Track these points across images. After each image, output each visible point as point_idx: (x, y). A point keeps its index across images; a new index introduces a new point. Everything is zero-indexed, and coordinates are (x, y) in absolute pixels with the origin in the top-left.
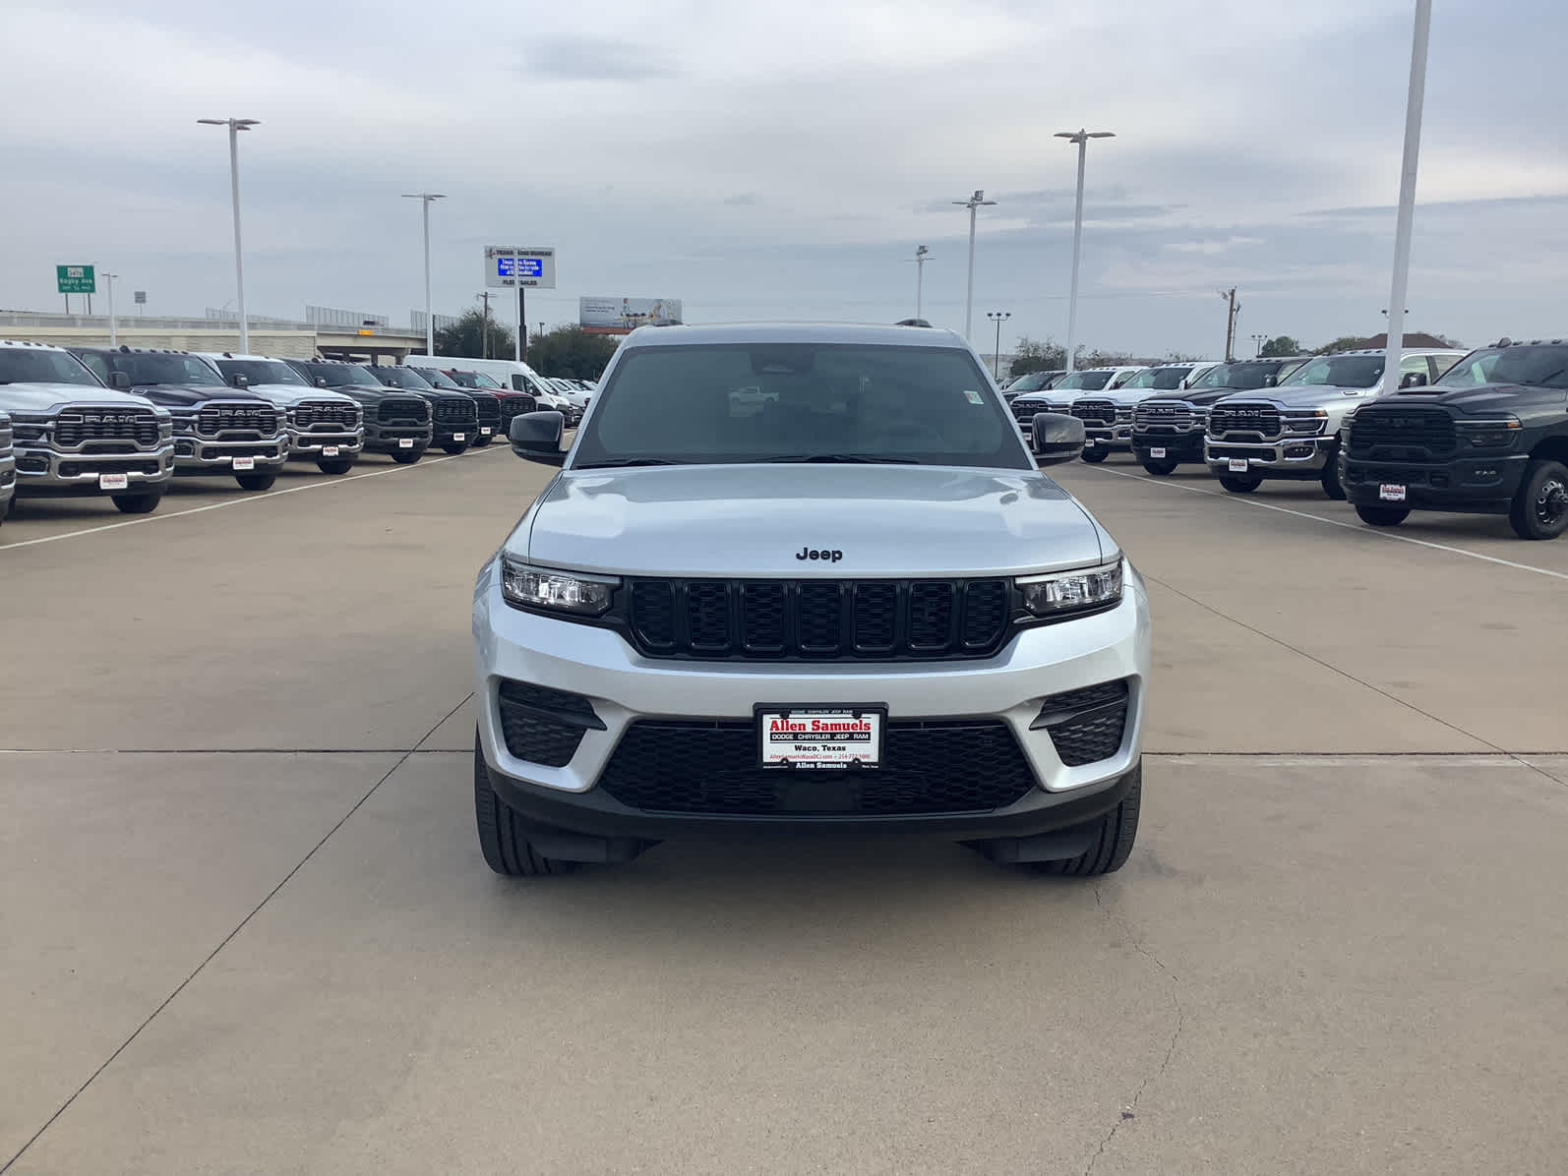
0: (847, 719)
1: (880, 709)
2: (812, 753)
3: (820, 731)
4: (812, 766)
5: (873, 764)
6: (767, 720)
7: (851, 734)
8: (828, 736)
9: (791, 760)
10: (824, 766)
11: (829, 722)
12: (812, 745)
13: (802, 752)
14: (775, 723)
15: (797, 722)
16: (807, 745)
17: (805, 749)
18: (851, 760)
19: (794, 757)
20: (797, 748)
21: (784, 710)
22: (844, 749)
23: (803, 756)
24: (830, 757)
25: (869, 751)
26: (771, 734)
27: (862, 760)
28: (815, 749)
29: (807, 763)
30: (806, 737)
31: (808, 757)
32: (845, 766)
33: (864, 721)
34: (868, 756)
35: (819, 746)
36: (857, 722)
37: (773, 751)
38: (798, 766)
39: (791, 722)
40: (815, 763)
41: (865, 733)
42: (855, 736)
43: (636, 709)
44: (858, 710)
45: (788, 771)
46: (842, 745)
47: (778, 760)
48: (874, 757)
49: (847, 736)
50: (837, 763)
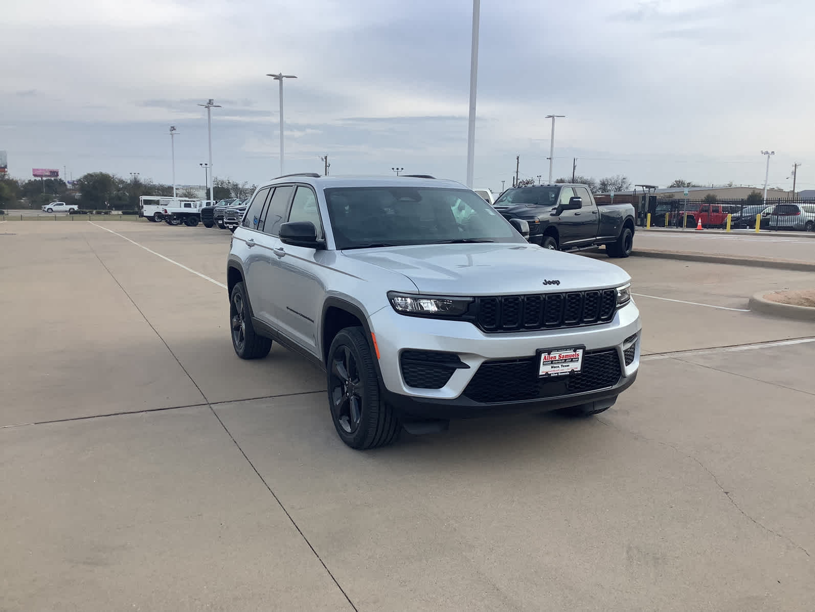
0: (571, 353)
1: (582, 347)
2: (557, 369)
3: (561, 359)
4: (557, 374)
5: (579, 371)
6: (543, 356)
8: (564, 361)
9: (549, 373)
10: (561, 374)
11: (565, 354)
12: (558, 365)
13: (553, 369)
14: (545, 357)
15: (553, 356)
16: (556, 366)
18: (570, 370)
19: (551, 371)
20: (552, 367)
21: (549, 351)
22: (569, 366)
23: (554, 371)
24: (563, 370)
25: (577, 366)
26: (544, 362)
27: (575, 370)
28: (558, 367)
29: (555, 373)
30: (556, 362)
31: (556, 371)
32: (569, 373)
33: (577, 353)
34: (577, 368)
35: (560, 365)
36: (575, 353)
37: (544, 370)
38: (552, 375)
39: (551, 356)
40: (558, 373)
41: (577, 358)
42: (573, 360)
43: (487, 357)
44: (575, 349)
45: (548, 378)
46: (568, 364)
47: (544, 373)
48: (579, 369)
49: (570, 360)
50: (566, 372)
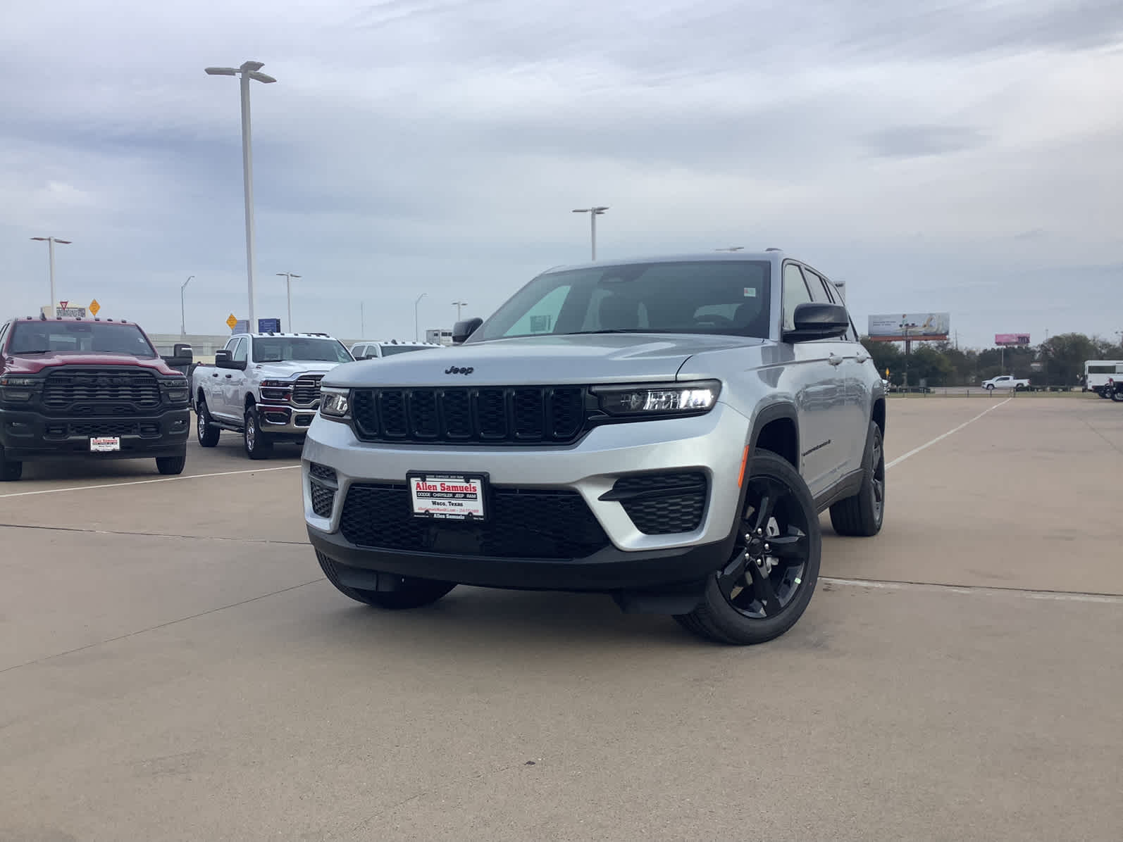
0: (460, 483)
1: (484, 478)
2: (442, 507)
3: (446, 491)
4: (444, 517)
5: (481, 517)
6: (414, 482)
7: (465, 494)
8: (451, 495)
9: (431, 512)
10: (451, 517)
11: (451, 484)
12: (443, 501)
13: (437, 506)
14: (418, 484)
15: (432, 484)
16: (439, 501)
17: (438, 504)
18: (466, 513)
19: (433, 510)
20: (434, 503)
21: (423, 475)
22: (461, 505)
23: (438, 509)
24: (454, 510)
25: (476, 507)
26: (417, 492)
27: (475, 514)
28: (444, 504)
29: (440, 514)
30: (439, 495)
31: (441, 510)
32: (463, 518)
33: (473, 485)
34: (477, 511)
35: (446, 502)
36: (468, 485)
37: (420, 505)
38: (435, 516)
39: (428, 484)
40: (445, 514)
41: (474, 494)
42: (468, 496)
44: (468, 477)
45: (429, 521)
46: (460, 502)
47: (423, 511)
48: (481, 513)
49: (463, 495)
50: (459, 515)
